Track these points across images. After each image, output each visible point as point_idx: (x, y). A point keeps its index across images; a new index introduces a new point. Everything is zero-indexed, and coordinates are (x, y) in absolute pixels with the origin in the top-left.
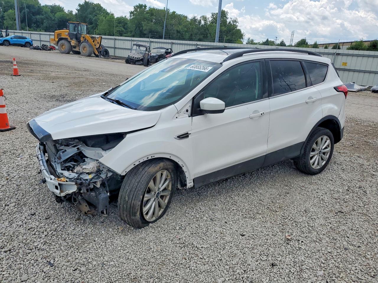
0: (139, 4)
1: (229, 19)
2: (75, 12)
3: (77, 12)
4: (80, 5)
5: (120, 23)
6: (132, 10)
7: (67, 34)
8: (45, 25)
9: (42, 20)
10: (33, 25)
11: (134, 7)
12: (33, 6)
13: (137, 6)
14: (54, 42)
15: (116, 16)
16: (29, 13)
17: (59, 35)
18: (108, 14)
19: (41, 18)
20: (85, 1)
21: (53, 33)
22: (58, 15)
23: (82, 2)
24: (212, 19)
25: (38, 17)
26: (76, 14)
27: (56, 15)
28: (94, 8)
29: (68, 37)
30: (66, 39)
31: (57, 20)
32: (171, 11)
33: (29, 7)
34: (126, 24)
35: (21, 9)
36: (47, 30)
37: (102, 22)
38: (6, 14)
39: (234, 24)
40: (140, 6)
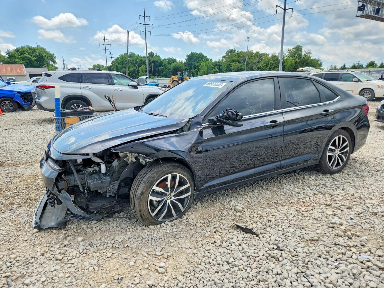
0: (230, 50)
1: (304, 52)
2: (184, 61)
3: (185, 61)
4: (187, 56)
5: (216, 65)
6: (225, 54)
7: (177, 77)
8: (164, 73)
9: (162, 70)
10: (157, 74)
11: (226, 52)
12: (157, 62)
13: (228, 52)
14: (171, 83)
15: (214, 60)
16: (154, 66)
17: (173, 79)
18: (207, 60)
19: (162, 69)
20: (191, 52)
21: (170, 78)
22: (173, 65)
23: (189, 54)
24: (288, 54)
25: (160, 68)
26: (185, 63)
27: (171, 65)
28: (197, 57)
29: (177, 79)
30: (176, 81)
31: (171, 68)
32: (255, 52)
33: (154, 62)
34: (221, 66)
35: (150, 64)
36: (166, 76)
37: (203, 67)
38: (140, 68)
39: (308, 56)
40: (231, 51)
